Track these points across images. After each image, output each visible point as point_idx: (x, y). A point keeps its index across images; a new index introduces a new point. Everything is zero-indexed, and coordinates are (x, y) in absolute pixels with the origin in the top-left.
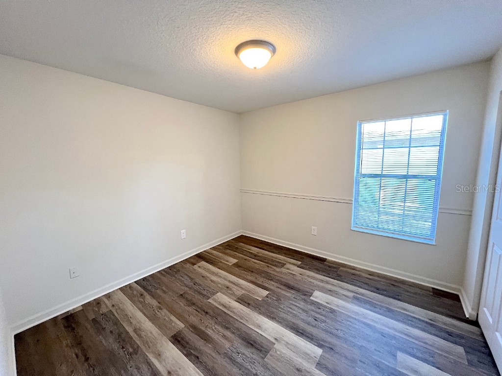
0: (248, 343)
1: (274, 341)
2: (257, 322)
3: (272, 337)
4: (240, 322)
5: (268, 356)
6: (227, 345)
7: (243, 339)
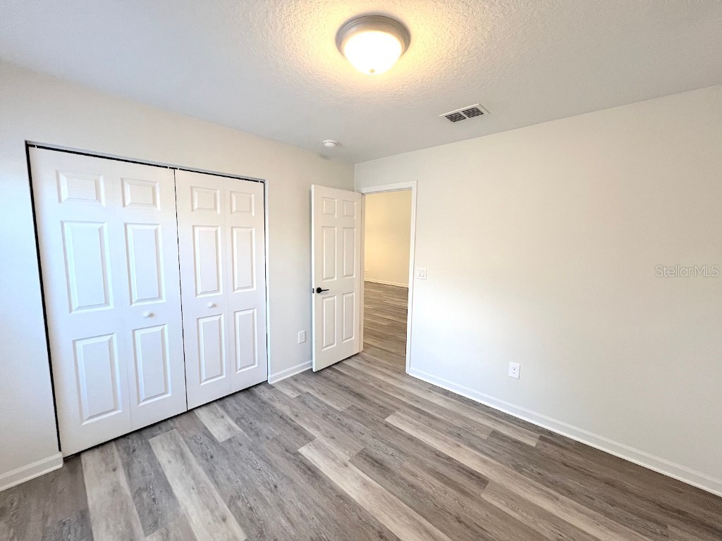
0: (381, 465)
1: (350, 465)
2: (367, 492)
3: (350, 469)
4: (395, 495)
5: (359, 450)
6: (407, 464)
7: (388, 469)
